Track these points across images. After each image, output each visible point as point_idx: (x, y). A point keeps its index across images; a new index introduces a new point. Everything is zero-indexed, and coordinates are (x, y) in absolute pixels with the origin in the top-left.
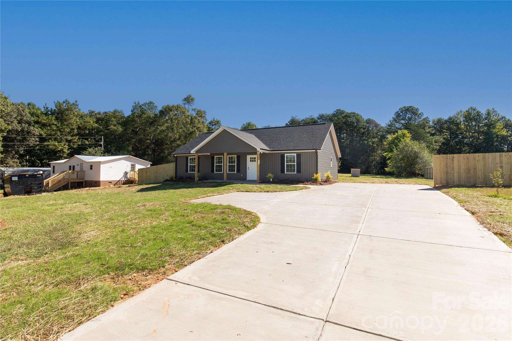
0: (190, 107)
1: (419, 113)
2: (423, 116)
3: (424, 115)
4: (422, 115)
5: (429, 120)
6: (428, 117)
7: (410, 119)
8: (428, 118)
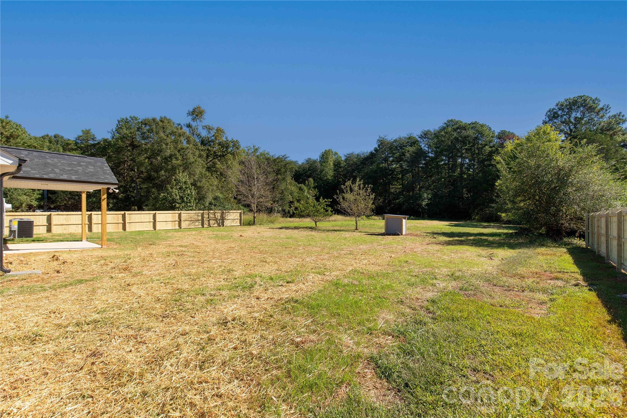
0: (199, 123)
1: (601, 106)
2: (610, 112)
3: (611, 110)
4: (606, 110)
5: (624, 118)
6: (620, 113)
7: (578, 120)
8: (622, 114)
